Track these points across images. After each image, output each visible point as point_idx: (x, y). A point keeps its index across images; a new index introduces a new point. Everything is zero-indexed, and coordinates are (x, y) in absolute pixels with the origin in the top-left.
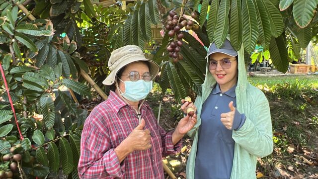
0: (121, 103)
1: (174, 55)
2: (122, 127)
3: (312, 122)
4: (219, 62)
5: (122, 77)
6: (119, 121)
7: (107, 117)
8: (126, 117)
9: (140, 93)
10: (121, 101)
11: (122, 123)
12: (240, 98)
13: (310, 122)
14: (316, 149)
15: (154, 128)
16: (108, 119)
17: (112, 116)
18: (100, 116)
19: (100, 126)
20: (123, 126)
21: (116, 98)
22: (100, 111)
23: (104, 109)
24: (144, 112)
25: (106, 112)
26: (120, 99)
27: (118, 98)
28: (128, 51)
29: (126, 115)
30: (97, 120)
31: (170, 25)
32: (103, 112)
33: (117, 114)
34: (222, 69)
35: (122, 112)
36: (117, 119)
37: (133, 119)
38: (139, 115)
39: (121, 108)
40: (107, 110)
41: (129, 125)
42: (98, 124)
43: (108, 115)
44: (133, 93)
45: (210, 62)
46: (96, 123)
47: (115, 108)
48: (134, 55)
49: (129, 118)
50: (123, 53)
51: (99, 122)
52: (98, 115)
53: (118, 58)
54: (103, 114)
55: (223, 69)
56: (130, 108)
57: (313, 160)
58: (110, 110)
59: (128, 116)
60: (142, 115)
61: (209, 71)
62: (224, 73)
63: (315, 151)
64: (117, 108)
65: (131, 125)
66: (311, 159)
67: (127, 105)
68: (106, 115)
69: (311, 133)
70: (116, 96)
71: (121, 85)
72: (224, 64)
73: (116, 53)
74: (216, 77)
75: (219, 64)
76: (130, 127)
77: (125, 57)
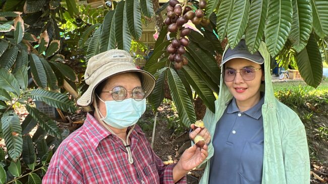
0: (102, 132)
1: (177, 57)
2: (103, 170)
3: (319, 133)
4: (238, 71)
5: (103, 95)
6: (100, 160)
7: (80, 156)
8: (110, 152)
9: (127, 117)
10: (102, 129)
11: (103, 163)
12: (268, 120)
13: (317, 132)
14: (325, 162)
15: (149, 162)
16: (82, 160)
17: (88, 154)
18: (70, 156)
19: (71, 173)
20: (105, 167)
21: (95, 125)
22: (71, 148)
23: (76, 145)
24: (135, 141)
25: (80, 150)
26: (100, 127)
27: (98, 125)
28: (111, 57)
29: (109, 150)
30: (66, 163)
31: (170, 18)
32: (75, 149)
33: (96, 150)
34: (242, 81)
35: (104, 145)
36: (96, 158)
37: (119, 155)
38: (127, 146)
39: (102, 140)
40: (81, 146)
41: (114, 164)
42: (68, 170)
43: (82, 154)
44: (118, 118)
45: (226, 71)
46: (66, 167)
47: (92, 140)
48: (120, 63)
49: (113, 153)
50: (103, 60)
51: (69, 166)
52: (68, 155)
53: (96, 68)
54: (75, 153)
55: (244, 80)
56: (115, 138)
57: (324, 176)
58: (86, 145)
59: (112, 150)
60: (132, 146)
61: (224, 83)
62: (245, 86)
63: (324, 165)
64: (96, 140)
65: (117, 163)
66: (322, 174)
67: (111, 135)
68: (79, 154)
69: (318, 144)
70: (95, 122)
71: (101, 106)
72: (245, 74)
73: (95, 60)
74: (234, 91)
75: (238, 75)
76: (115, 168)
77: (106, 67)
